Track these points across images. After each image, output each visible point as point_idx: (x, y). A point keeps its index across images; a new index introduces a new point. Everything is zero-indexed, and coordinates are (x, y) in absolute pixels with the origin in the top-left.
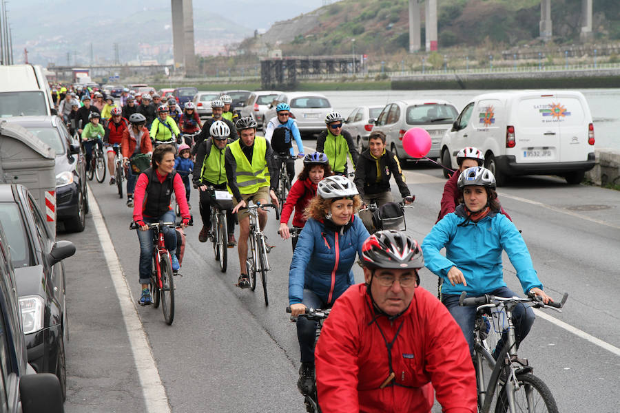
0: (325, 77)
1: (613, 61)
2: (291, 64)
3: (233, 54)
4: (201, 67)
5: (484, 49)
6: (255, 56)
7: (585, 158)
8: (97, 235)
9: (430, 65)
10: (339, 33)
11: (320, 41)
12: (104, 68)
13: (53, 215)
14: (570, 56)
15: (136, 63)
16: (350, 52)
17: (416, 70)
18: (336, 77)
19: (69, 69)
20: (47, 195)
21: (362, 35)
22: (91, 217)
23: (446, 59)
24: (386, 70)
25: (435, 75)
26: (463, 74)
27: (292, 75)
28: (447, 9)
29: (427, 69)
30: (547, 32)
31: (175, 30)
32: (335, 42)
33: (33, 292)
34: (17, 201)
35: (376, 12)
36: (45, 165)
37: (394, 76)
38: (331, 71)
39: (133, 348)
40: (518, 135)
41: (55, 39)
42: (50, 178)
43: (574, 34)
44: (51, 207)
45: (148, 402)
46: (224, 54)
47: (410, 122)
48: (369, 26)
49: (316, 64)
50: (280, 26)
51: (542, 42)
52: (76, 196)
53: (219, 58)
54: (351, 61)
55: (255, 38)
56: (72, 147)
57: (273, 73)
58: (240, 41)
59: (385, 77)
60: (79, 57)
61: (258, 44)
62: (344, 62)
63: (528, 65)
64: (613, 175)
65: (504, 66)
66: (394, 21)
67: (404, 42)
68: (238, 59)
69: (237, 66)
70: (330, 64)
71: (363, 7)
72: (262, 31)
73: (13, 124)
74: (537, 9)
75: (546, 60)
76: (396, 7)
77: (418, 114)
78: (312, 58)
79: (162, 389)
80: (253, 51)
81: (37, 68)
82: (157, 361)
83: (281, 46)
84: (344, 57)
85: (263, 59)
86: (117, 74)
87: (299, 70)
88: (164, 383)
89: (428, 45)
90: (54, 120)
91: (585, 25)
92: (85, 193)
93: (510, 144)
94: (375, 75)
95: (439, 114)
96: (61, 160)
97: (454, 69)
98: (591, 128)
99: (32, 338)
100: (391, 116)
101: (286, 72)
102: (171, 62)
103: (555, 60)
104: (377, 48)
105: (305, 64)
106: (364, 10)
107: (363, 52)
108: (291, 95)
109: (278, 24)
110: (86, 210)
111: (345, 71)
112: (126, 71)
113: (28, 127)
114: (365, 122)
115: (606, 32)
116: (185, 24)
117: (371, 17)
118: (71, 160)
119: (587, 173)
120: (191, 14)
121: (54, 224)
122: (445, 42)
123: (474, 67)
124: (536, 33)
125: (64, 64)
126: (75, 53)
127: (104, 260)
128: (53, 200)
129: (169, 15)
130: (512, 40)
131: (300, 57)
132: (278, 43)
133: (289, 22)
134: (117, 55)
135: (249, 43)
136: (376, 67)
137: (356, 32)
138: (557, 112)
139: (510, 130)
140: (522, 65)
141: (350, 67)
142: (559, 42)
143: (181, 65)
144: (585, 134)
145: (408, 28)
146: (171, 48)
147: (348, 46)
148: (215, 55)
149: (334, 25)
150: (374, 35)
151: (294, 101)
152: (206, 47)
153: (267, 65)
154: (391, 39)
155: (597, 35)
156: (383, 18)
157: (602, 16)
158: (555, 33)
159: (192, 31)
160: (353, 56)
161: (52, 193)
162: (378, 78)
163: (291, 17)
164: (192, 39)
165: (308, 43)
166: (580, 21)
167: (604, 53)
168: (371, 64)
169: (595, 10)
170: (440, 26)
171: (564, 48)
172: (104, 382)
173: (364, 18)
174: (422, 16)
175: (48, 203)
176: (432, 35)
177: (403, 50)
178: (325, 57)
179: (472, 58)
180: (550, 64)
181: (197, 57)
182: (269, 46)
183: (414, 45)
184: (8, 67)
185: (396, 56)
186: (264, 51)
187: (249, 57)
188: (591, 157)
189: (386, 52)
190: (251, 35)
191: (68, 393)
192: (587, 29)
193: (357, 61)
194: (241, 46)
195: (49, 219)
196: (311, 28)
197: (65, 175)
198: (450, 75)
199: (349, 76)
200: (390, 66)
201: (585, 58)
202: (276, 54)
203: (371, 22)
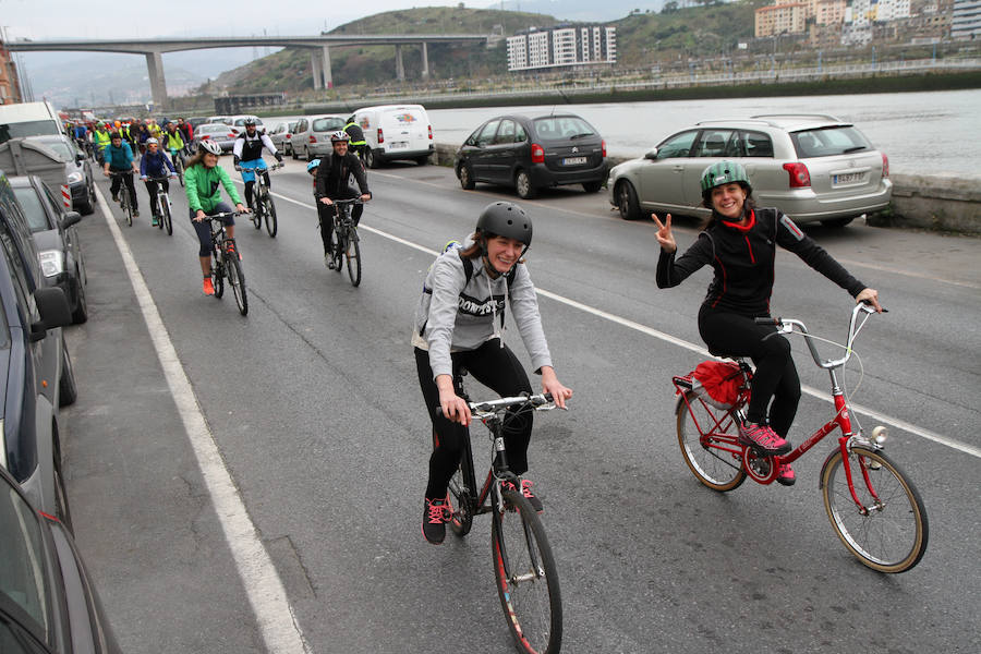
0: (260, 108)
1: (443, 92)
2: (235, 100)
3: (194, 95)
4: (173, 105)
5: (362, 86)
6: (210, 96)
7: (427, 148)
8: (103, 215)
9: (328, 98)
10: (266, 79)
11: (254, 84)
12: (103, 109)
13: (69, 202)
14: (417, 89)
15: (126, 104)
16: (275, 91)
17: (320, 101)
18: (267, 108)
19: (78, 110)
20: (63, 188)
21: (282, 80)
22: (98, 204)
23: (339, 94)
24: (300, 102)
25: (333, 104)
26: (351, 103)
27: (237, 108)
28: (336, 60)
29: (327, 100)
30: (401, 75)
31: (151, 80)
32: (265, 85)
33: (54, 248)
34: (34, 186)
35: (290, 63)
36: (59, 167)
37: (306, 106)
38: (264, 104)
39: (134, 284)
40: (385, 135)
41: (65, 89)
42: (64, 177)
43: (418, 76)
44: (67, 197)
45: (146, 316)
46: (188, 95)
47: (315, 130)
48: (286, 73)
49: (253, 100)
50: (225, 75)
51: (399, 81)
52: (85, 190)
53: (185, 98)
54: (276, 97)
55: (209, 84)
56: (78, 156)
57: (224, 108)
58: (198, 86)
59: (300, 107)
60: (85, 102)
61: (212, 88)
62: (271, 98)
63: (391, 96)
64: (445, 158)
65: (376, 97)
66: (303, 69)
67: (310, 83)
68: (198, 98)
69: (200, 103)
70: (262, 100)
71: (280, 60)
72: (213, 79)
73: (32, 141)
74: (394, 60)
75: (401, 93)
76: (304, 60)
77: (320, 125)
78: (249, 96)
79: (155, 307)
80: (208, 93)
81: (49, 104)
82: (150, 290)
83: (227, 89)
84: (273, 94)
85: (215, 97)
86: (112, 111)
87: (241, 105)
88: (156, 304)
89: (326, 85)
90: (64, 138)
91: (424, 70)
92: (93, 187)
93: (381, 141)
94: (293, 106)
95: (335, 124)
96: (71, 165)
97: (344, 100)
98: (430, 129)
99: (54, 280)
100: (303, 128)
101: (232, 106)
102: (151, 103)
103: (408, 93)
104: (293, 88)
105: (245, 100)
106: (282, 63)
107: (283, 91)
108: (235, 118)
109: (224, 73)
110: (95, 199)
111: (273, 104)
112: (120, 110)
113: (44, 143)
114: (286, 133)
115: (437, 74)
116: (159, 75)
117: (289, 67)
118: (79, 165)
119: (429, 157)
120: (162, 68)
121: (71, 208)
122: (337, 83)
123: (357, 98)
124: (394, 76)
125: (74, 107)
126: (81, 99)
127: (110, 231)
128: (68, 192)
129: (146, 69)
130: (380, 80)
131: (243, 96)
132: (225, 86)
133: (231, 72)
134: (112, 99)
135: (205, 87)
136: (293, 100)
137: (278, 77)
138: (408, 118)
139: (380, 131)
140: (387, 96)
141: (276, 101)
142: (410, 81)
143: (157, 104)
144: (427, 133)
145: (312, 74)
146: (150, 93)
147: (273, 87)
148: (182, 96)
149: (262, 73)
150: (290, 79)
151: (237, 122)
152: (173, 92)
153: (219, 102)
154: (302, 81)
155: (432, 76)
156: (295, 67)
157: (434, 64)
158: (406, 75)
159: (163, 81)
160: (277, 94)
161: (66, 187)
162: (295, 108)
163: (232, 69)
164: (164, 86)
165: (245, 86)
166: (422, 68)
167: (437, 87)
168: (289, 98)
169: (429, 61)
170: (333, 72)
171: (413, 84)
172: (113, 307)
173: (282, 68)
174: (321, 66)
175: (65, 194)
176: (328, 78)
177: (311, 90)
178: (258, 95)
179: (355, 93)
180: (405, 95)
181: (169, 98)
182: (219, 89)
183: (317, 86)
184: (29, 104)
185: (306, 93)
186: (216, 92)
187: (206, 97)
188: (431, 146)
189: (299, 90)
190: (206, 82)
191: (89, 315)
192: (425, 73)
193: (280, 97)
194: (200, 90)
195: (67, 205)
196: (247, 75)
197: (76, 175)
198: (342, 104)
199: (275, 107)
200: (302, 99)
201: (425, 91)
202: (224, 94)
203: (287, 71)
